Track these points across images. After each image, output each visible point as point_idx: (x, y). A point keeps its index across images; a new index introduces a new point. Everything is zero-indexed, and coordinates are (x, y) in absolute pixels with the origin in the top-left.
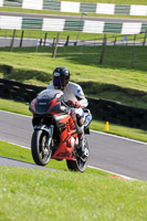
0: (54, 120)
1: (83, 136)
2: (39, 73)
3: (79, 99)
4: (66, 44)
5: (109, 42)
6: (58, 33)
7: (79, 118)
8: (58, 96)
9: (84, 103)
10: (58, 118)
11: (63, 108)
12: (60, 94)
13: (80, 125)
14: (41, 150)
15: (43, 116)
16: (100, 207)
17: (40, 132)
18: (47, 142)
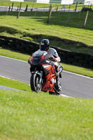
0: (43, 68)
1: (59, 78)
2: (8, 28)
3: (56, 57)
4: (26, 10)
5: (53, 9)
6: (21, 3)
7: (56, 67)
8: (45, 54)
9: (58, 59)
10: (45, 67)
11: (47, 61)
12: (45, 53)
13: (57, 72)
14: (36, 85)
15: (36, 66)
16: (47, 114)
17: (35, 75)
18: (39, 80)
